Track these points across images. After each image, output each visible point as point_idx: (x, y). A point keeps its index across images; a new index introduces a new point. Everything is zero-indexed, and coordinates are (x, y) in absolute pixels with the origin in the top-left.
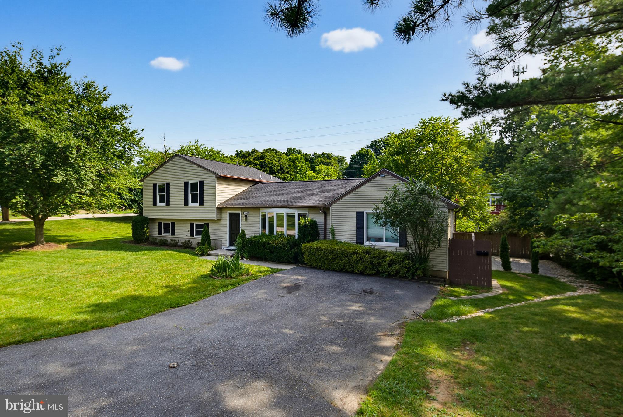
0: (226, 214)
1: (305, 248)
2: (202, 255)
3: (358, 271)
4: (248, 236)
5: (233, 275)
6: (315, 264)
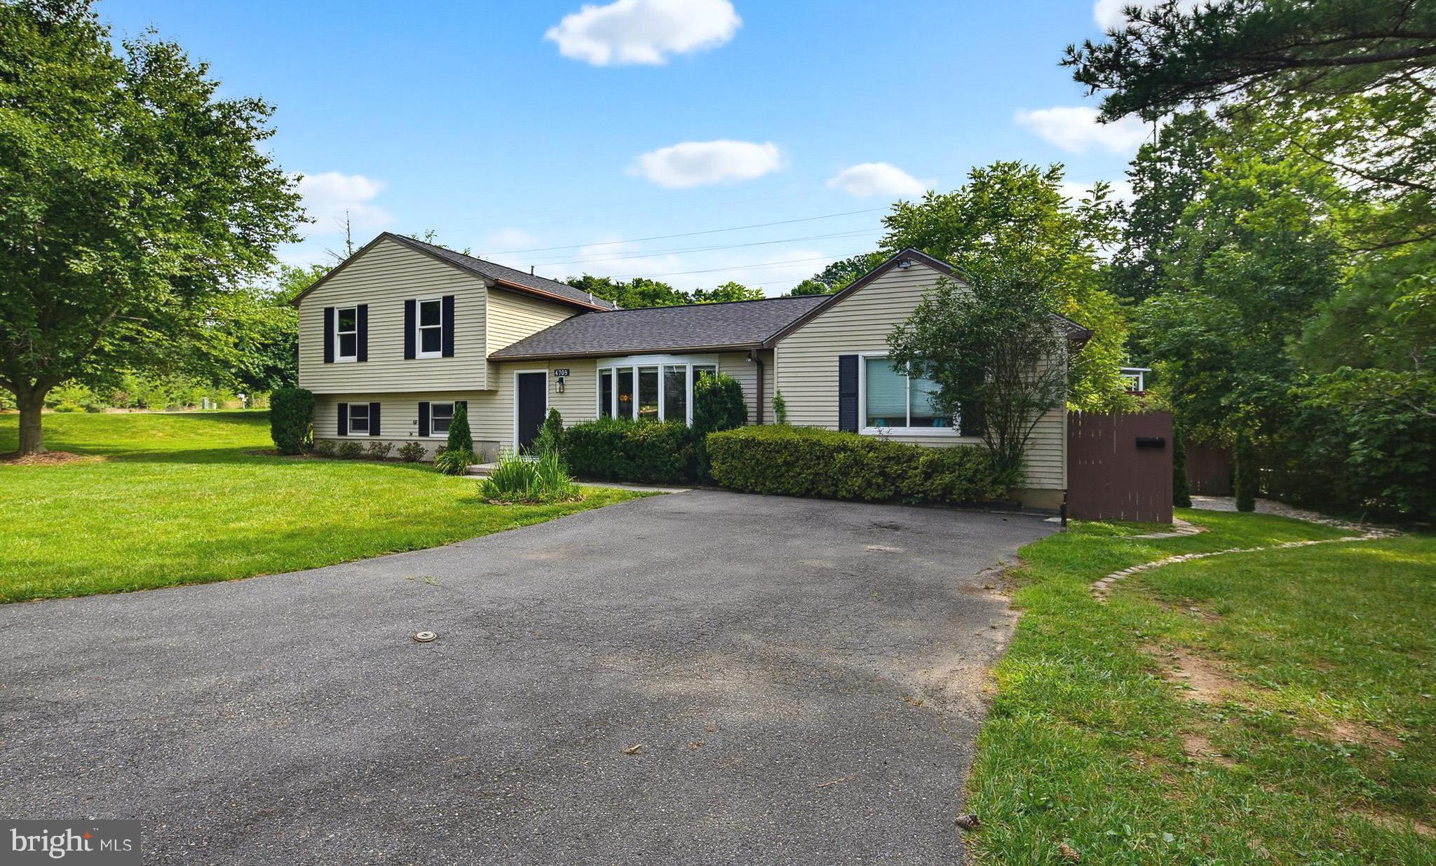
0: (510, 376)
1: (715, 443)
2: (453, 471)
3: (848, 492)
4: (568, 423)
5: (541, 496)
6: (739, 482)
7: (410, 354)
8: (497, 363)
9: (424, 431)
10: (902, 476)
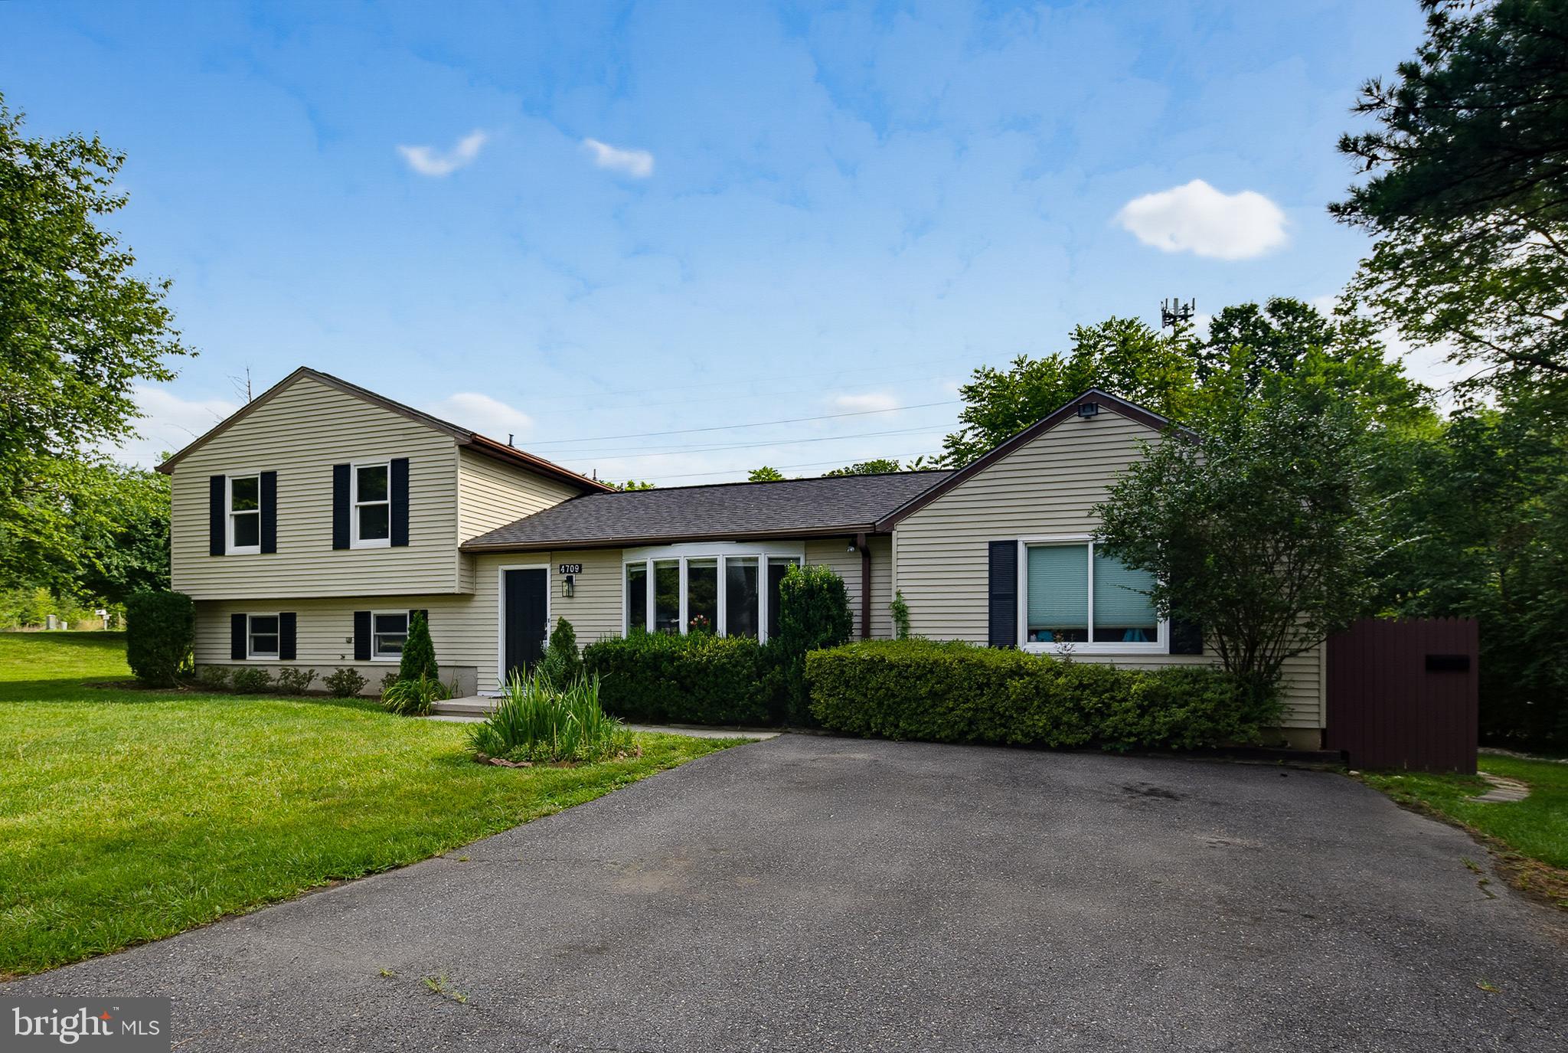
0: (494, 573)
1: (819, 666)
2: (409, 711)
3: (1026, 735)
4: (583, 640)
5: (580, 751)
6: (857, 720)
7: (341, 541)
8: (474, 555)
9: (362, 653)
10: (1103, 713)
